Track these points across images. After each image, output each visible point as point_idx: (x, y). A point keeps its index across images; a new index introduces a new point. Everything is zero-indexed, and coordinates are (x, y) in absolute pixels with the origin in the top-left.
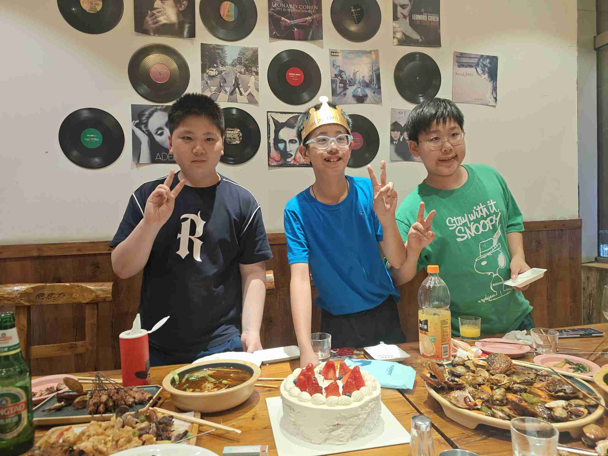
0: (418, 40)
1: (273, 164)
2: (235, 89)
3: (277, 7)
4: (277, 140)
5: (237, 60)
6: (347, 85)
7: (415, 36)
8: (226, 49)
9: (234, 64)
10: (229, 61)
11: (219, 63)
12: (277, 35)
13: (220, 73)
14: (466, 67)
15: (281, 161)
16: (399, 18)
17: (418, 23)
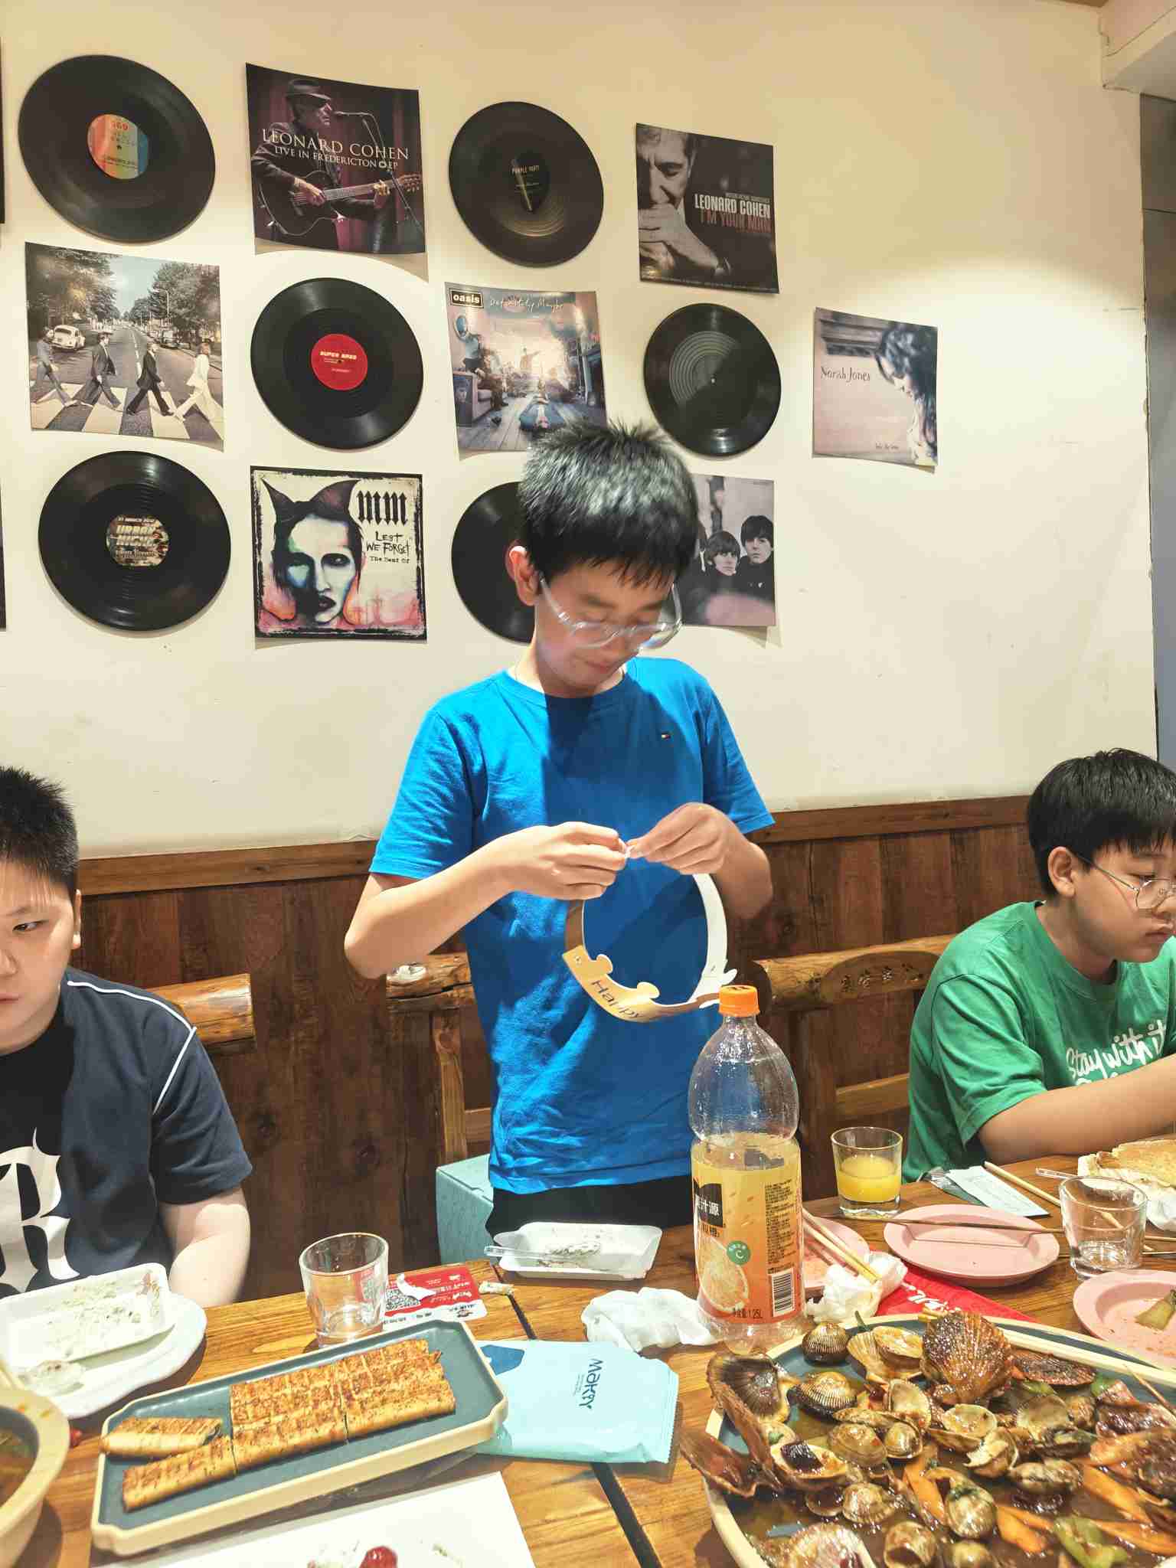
0: (712, 270)
1: (271, 630)
2: (142, 394)
3: (280, 144)
4: (284, 557)
5: (151, 300)
6: (504, 395)
7: (704, 257)
8: (112, 264)
9: (139, 313)
10: (123, 304)
11: (88, 310)
12: (280, 232)
13: (94, 340)
14: (851, 353)
15: (297, 622)
16: (656, 203)
17: (713, 220)
